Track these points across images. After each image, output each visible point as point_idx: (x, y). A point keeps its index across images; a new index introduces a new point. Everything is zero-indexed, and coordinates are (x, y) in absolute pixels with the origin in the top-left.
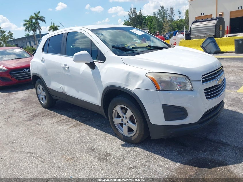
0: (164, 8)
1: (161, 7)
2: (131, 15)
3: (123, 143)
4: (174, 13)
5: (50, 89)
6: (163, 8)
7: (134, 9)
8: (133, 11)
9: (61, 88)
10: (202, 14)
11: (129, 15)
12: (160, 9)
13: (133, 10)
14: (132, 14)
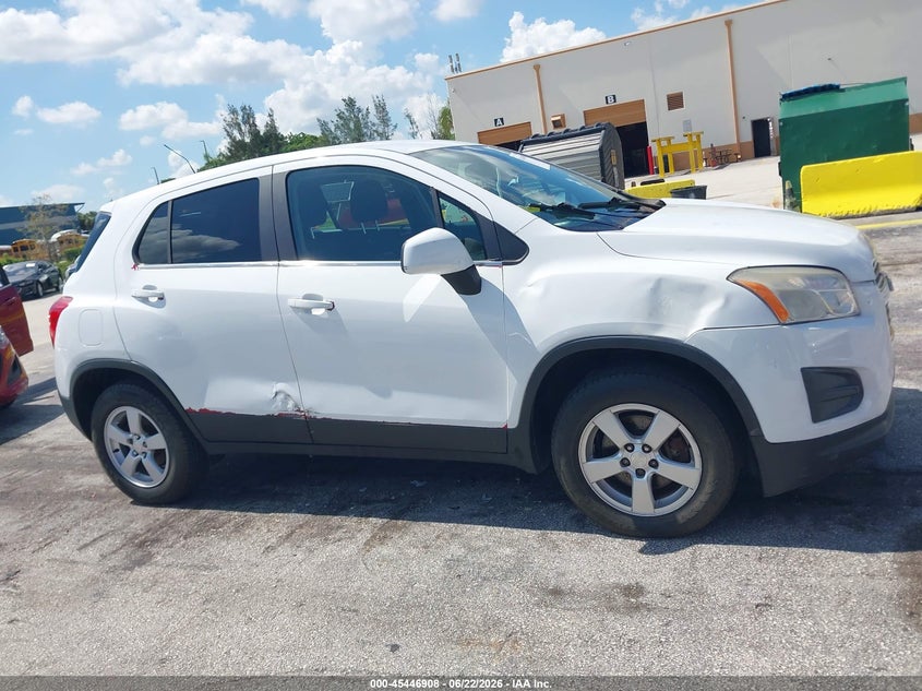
0: (357, 105)
1: (344, 100)
2: (236, 133)
3: (640, 544)
4: (393, 122)
5: (204, 412)
6: (350, 103)
7: (244, 109)
8: (240, 118)
9: (281, 396)
10: (496, 120)
11: (229, 135)
12: (343, 107)
13: (241, 113)
14: (240, 130)
